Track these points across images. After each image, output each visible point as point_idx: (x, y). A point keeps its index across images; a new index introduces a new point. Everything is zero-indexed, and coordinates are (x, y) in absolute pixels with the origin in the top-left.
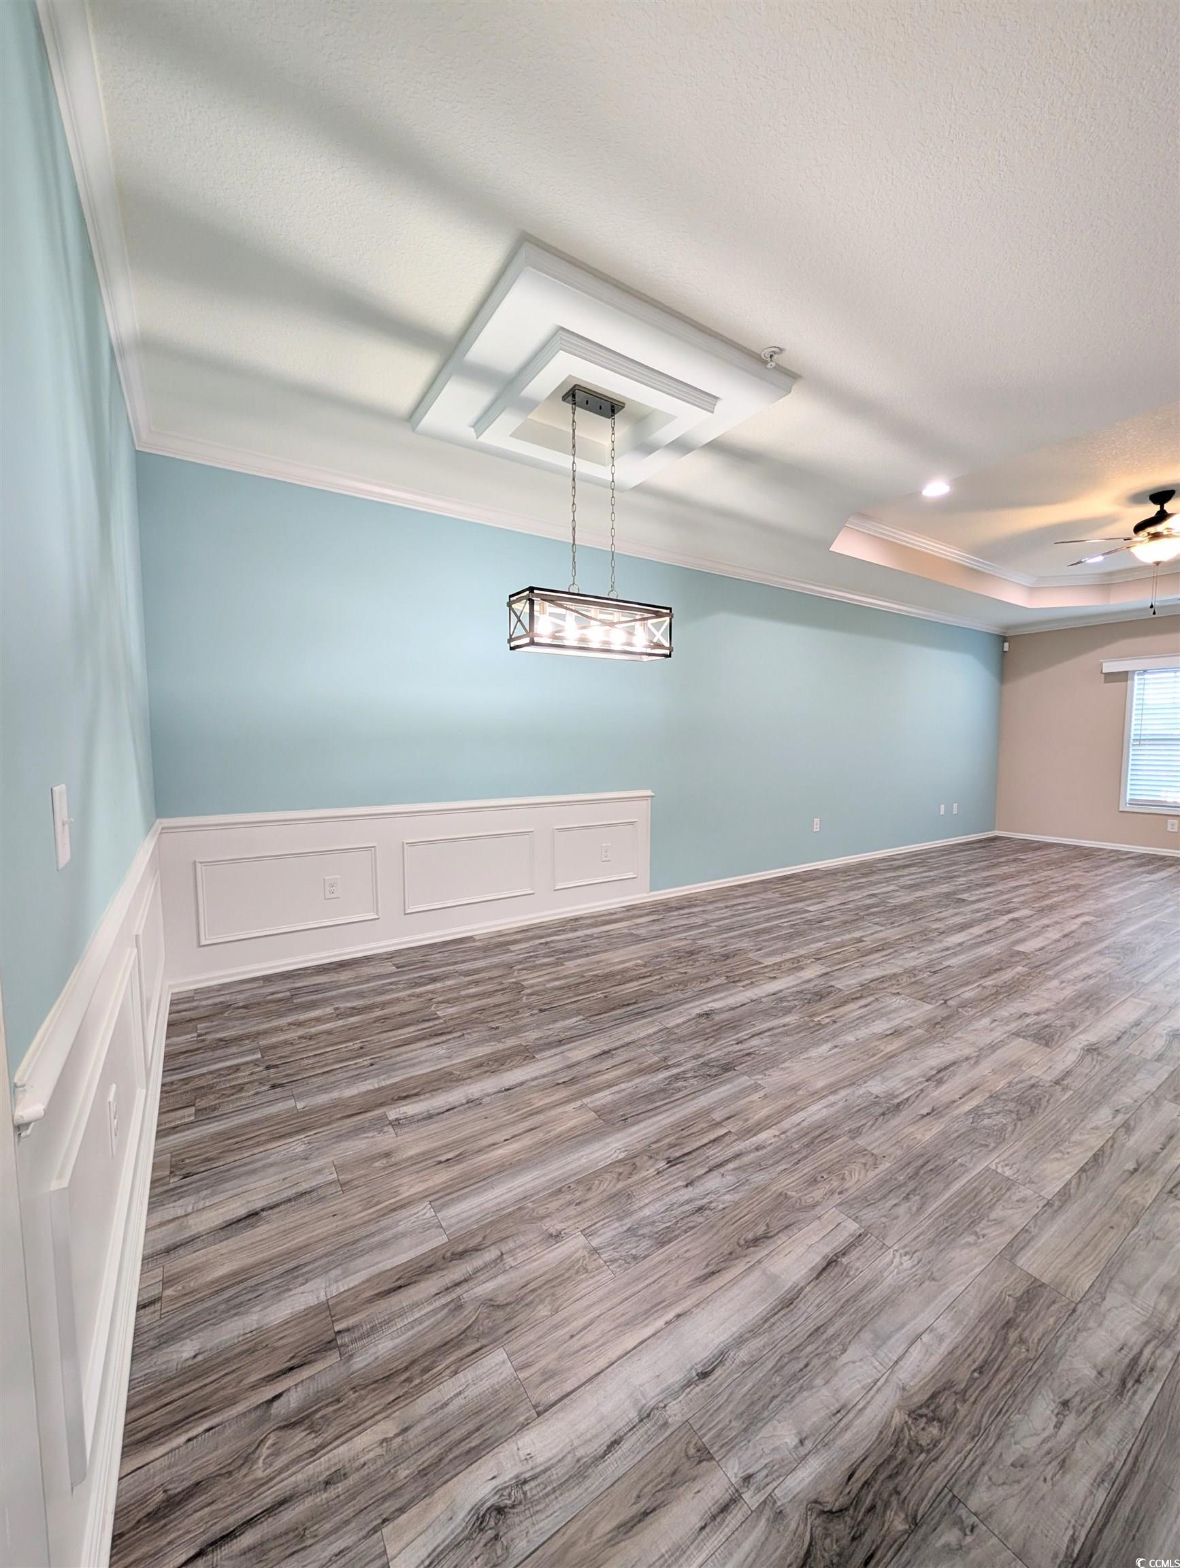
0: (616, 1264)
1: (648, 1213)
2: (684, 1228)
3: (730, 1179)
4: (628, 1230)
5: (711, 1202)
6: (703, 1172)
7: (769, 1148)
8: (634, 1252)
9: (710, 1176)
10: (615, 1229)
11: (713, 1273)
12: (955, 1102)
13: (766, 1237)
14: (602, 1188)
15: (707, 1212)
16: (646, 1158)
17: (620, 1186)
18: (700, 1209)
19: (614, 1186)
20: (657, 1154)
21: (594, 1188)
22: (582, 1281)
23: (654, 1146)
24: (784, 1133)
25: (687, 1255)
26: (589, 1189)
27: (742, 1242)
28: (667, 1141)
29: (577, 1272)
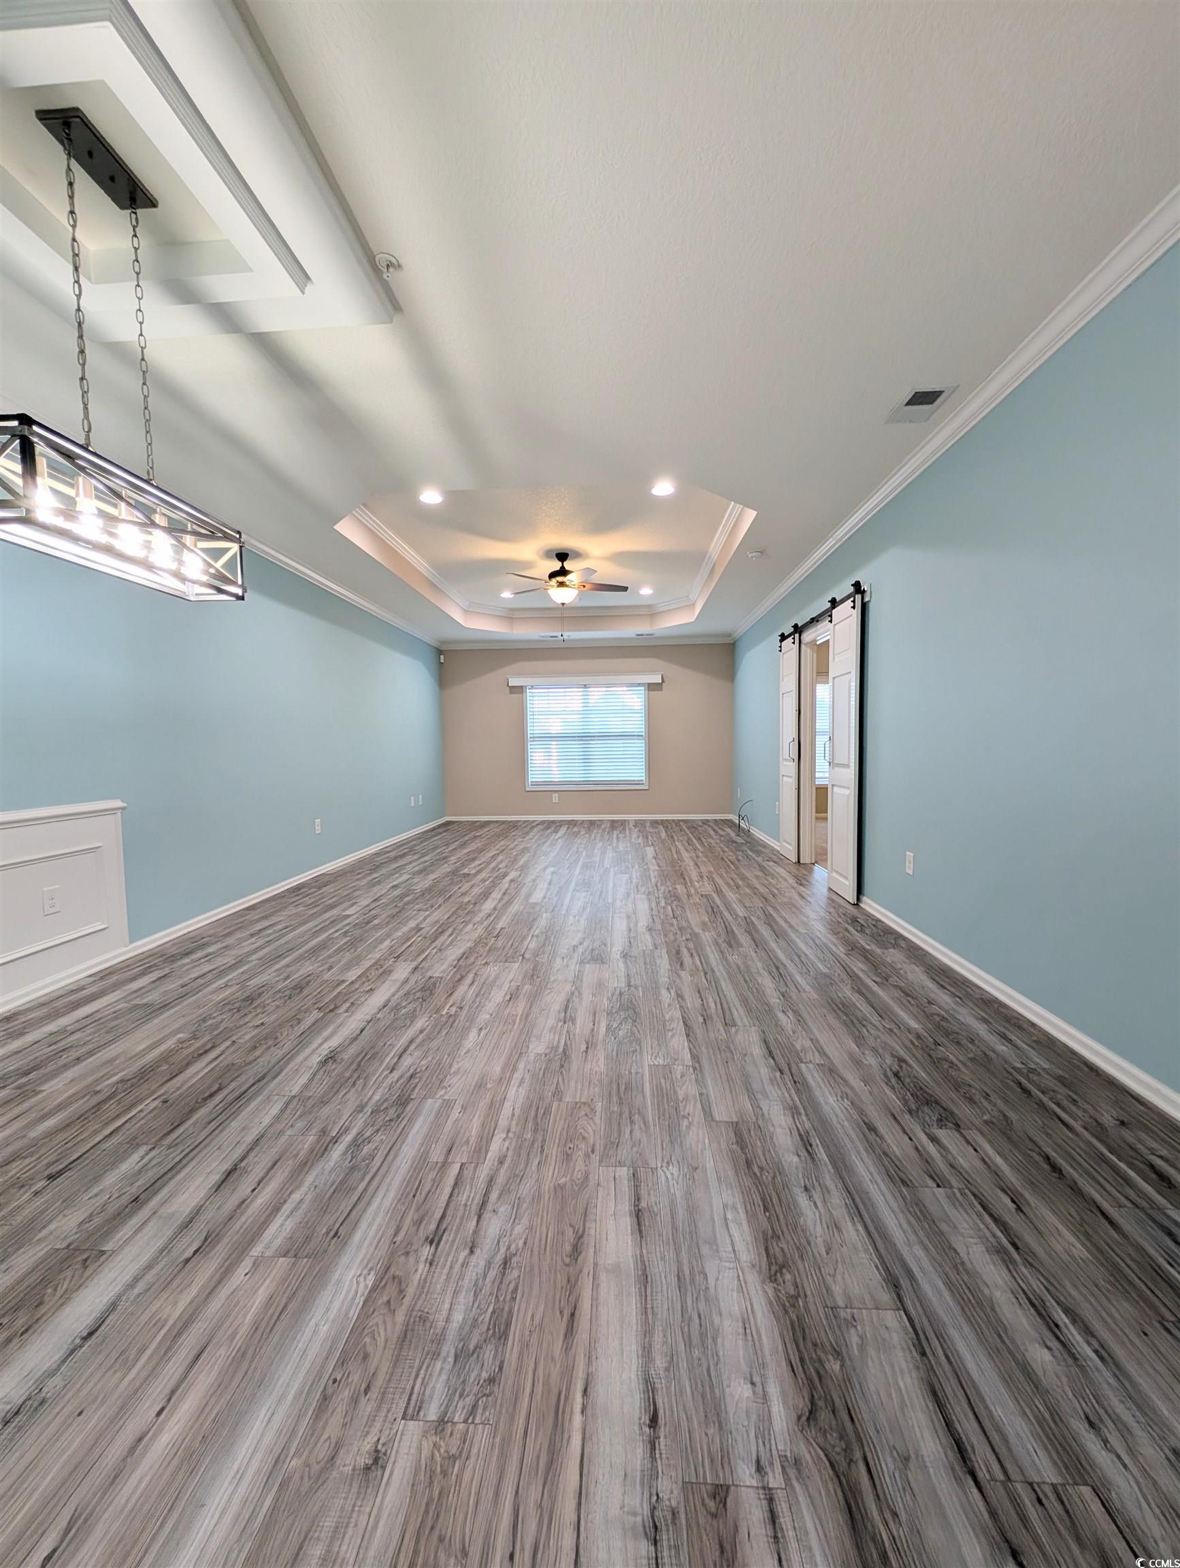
0: (480, 1411)
1: (461, 1318)
2: (508, 1298)
3: (504, 1209)
4: (456, 1357)
5: (509, 1248)
6: (474, 1223)
7: (510, 1153)
8: (484, 1375)
9: (484, 1223)
10: (439, 1375)
11: (573, 1315)
12: (593, 1030)
13: (580, 1237)
14: (381, 1341)
15: (514, 1260)
16: (402, 1259)
17: (400, 1317)
18: (505, 1263)
19: (394, 1323)
20: (410, 1244)
21: (370, 1349)
22: (459, 1477)
23: (399, 1238)
24: (509, 1131)
25: (537, 1321)
26: (366, 1357)
27: (567, 1260)
28: (408, 1222)
29: (444, 1473)
